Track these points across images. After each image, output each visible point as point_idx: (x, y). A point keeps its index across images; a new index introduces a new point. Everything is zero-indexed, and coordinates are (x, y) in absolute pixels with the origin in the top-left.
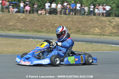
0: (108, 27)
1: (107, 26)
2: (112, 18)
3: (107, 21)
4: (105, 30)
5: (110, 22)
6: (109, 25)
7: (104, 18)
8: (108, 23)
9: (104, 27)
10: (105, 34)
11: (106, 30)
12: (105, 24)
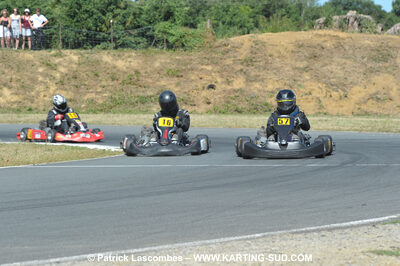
0: (41, 82)
1: (40, 79)
2: (53, 52)
3: (38, 63)
4: (33, 93)
5: (48, 65)
6: (45, 75)
7: (30, 55)
8: (41, 70)
9: (28, 82)
10: (34, 106)
11: (38, 93)
12: (32, 73)
